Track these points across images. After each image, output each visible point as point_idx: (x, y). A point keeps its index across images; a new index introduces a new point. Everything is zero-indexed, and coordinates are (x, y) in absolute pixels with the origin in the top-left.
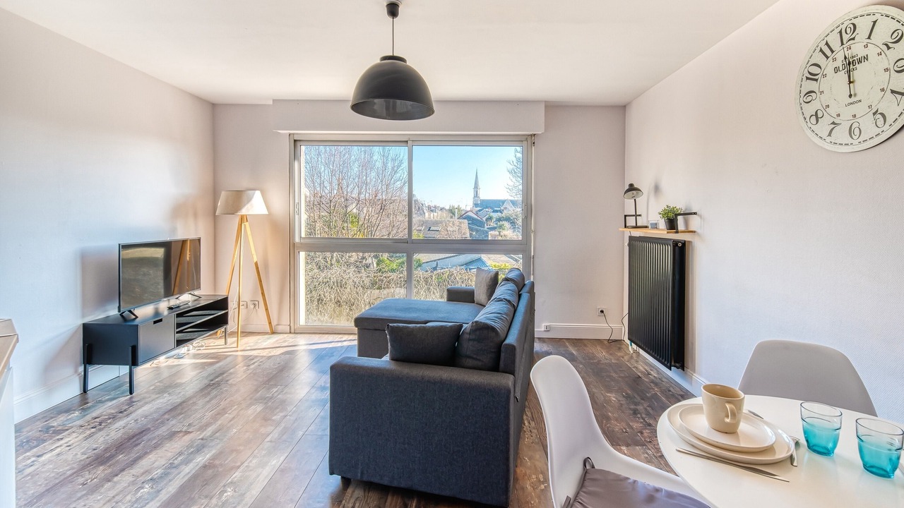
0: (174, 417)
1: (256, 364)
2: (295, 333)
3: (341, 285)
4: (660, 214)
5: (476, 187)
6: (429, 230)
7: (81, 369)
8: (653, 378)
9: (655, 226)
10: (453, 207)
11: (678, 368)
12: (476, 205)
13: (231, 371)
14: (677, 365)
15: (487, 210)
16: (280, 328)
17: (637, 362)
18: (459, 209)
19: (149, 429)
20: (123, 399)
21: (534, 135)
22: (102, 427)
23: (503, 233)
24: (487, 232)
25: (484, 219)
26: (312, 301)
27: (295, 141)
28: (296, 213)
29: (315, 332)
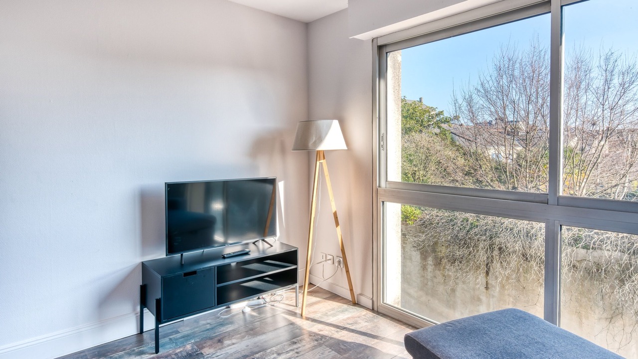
2: (376, 312)
16: (362, 300)
27: (380, 48)
28: (381, 148)
29: (400, 319)
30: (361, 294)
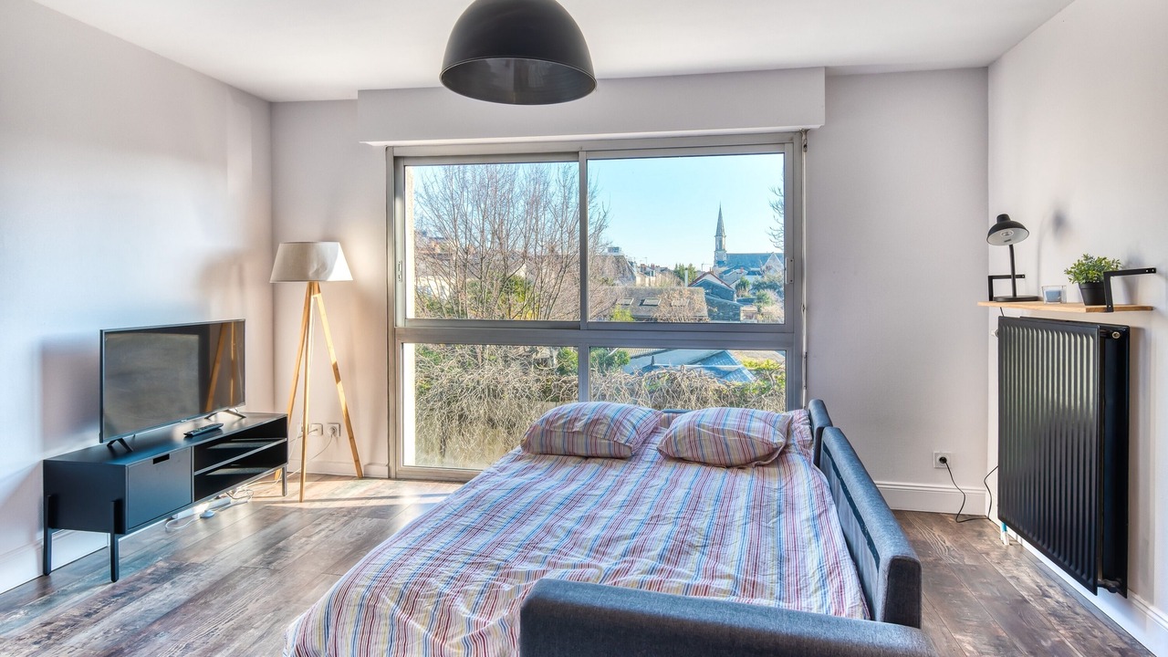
0: (167, 630)
1: (323, 533)
2: (396, 479)
3: (495, 394)
4: (1069, 272)
5: (720, 233)
6: (641, 304)
7: (40, 536)
8: (1056, 605)
9: (1057, 297)
10: (682, 267)
11: (1111, 590)
12: (719, 263)
13: (281, 545)
14: (1111, 583)
15: (738, 271)
16: (375, 470)
17: (1018, 565)
18: (690, 269)
19: (122, 650)
20: (99, 590)
21: (806, 131)
22: (51, 642)
23: (766, 308)
24: (738, 308)
25: (733, 286)
26: (450, 418)
27: (396, 159)
28: (398, 279)
29: (429, 478)
30: (370, 464)
